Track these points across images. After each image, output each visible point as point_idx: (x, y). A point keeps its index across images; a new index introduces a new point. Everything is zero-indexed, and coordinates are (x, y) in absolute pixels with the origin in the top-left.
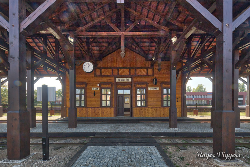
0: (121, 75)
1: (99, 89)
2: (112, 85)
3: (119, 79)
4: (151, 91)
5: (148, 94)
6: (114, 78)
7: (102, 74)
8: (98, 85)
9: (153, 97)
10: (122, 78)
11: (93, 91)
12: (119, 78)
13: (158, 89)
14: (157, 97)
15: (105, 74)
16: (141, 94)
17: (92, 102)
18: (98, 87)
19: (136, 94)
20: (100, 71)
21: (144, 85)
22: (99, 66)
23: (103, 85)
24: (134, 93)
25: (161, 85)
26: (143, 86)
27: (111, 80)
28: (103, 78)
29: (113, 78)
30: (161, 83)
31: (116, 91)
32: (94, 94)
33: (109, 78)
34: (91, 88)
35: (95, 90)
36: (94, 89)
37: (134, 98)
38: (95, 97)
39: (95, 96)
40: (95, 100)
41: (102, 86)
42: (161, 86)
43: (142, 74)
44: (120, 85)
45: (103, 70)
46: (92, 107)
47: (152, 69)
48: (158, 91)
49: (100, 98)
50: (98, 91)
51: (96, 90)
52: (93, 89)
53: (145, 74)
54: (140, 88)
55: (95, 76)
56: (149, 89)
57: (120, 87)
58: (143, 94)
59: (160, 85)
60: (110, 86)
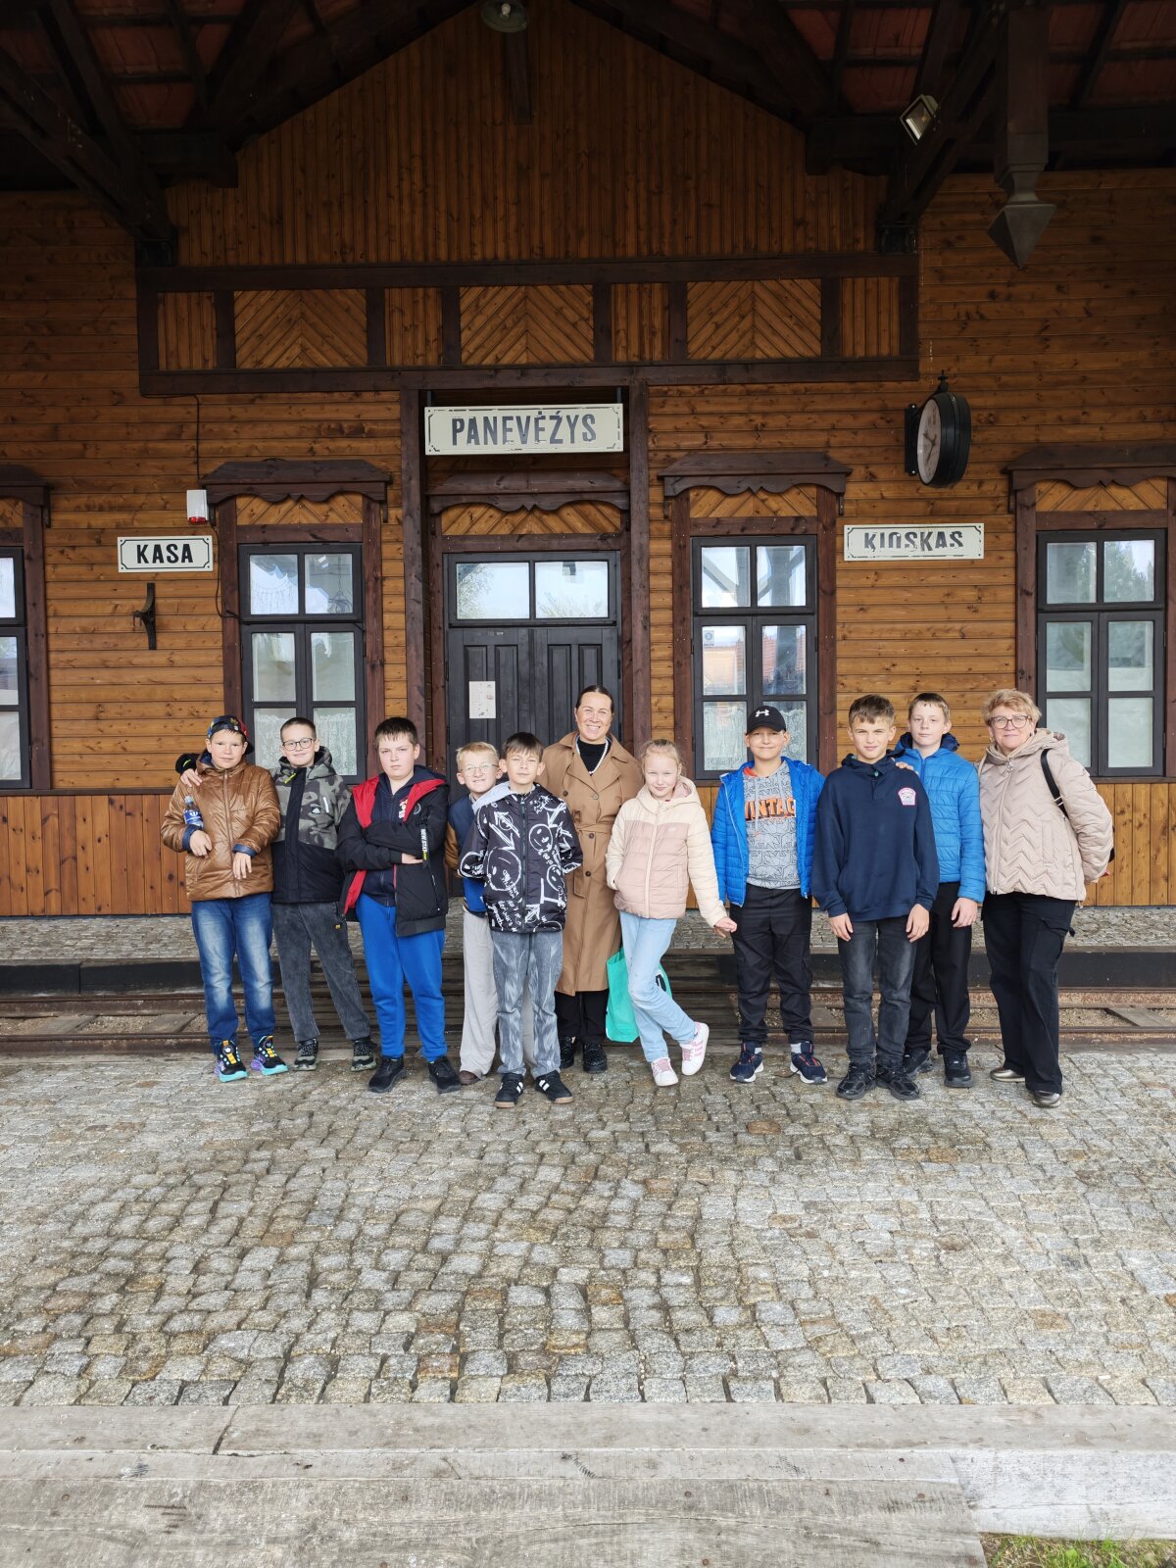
0: (496, 369)
1: (202, 553)
2: (375, 503)
3: (457, 427)
4: (878, 569)
5: (841, 614)
6: (396, 410)
7: (245, 360)
8: (197, 504)
9: (902, 648)
10: (496, 412)
11: (133, 579)
12: (466, 413)
13: (971, 542)
14: (966, 648)
15: (283, 356)
16: (749, 617)
17: (120, 727)
18: (196, 526)
19: (692, 617)
20: (209, 317)
21: (792, 496)
22: (194, 252)
23: (258, 506)
24: (656, 600)
25: (1012, 492)
26: (774, 503)
27: (358, 432)
28: (253, 412)
29: (382, 410)
30: (1007, 473)
31: (426, 578)
32: (149, 619)
33: (330, 413)
34: (104, 541)
35: (151, 567)
36: (141, 554)
37: (663, 669)
38: (159, 657)
39: (162, 640)
40: (160, 692)
41: (250, 511)
42: (1015, 500)
43: (766, 350)
44: (487, 500)
45: (252, 308)
46: (127, 782)
47: (887, 286)
48: (971, 565)
49: (218, 674)
50: (196, 578)
51: (164, 567)
52: (128, 554)
53: (805, 345)
54: (743, 536)
55: (145, 392)
56: (858, 544)
57: (481, 528)
58: (783, 615)
59: (996, 487)
60: (346, 512)
